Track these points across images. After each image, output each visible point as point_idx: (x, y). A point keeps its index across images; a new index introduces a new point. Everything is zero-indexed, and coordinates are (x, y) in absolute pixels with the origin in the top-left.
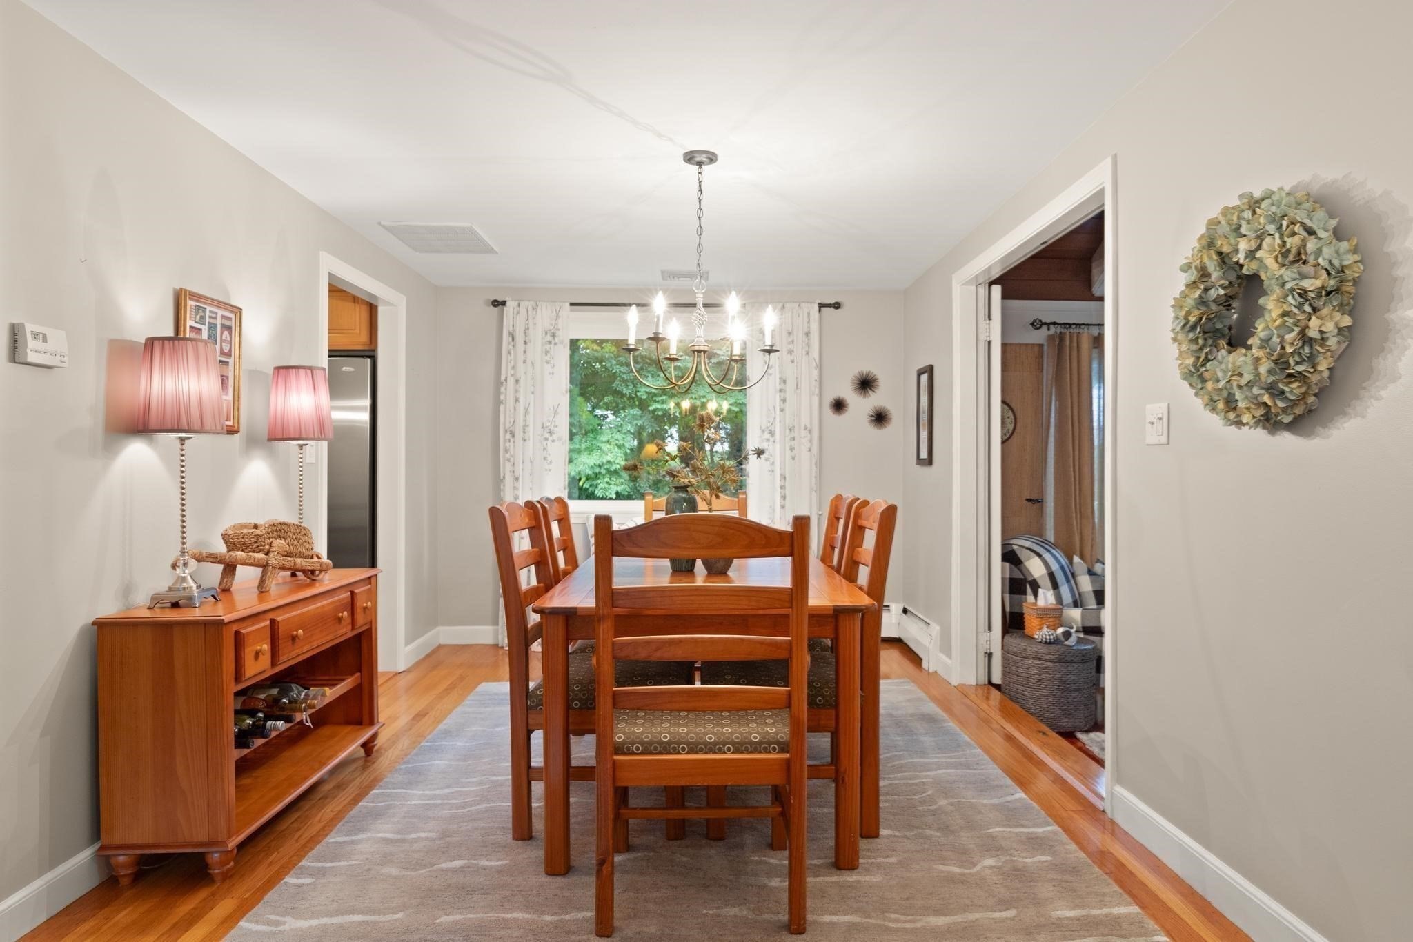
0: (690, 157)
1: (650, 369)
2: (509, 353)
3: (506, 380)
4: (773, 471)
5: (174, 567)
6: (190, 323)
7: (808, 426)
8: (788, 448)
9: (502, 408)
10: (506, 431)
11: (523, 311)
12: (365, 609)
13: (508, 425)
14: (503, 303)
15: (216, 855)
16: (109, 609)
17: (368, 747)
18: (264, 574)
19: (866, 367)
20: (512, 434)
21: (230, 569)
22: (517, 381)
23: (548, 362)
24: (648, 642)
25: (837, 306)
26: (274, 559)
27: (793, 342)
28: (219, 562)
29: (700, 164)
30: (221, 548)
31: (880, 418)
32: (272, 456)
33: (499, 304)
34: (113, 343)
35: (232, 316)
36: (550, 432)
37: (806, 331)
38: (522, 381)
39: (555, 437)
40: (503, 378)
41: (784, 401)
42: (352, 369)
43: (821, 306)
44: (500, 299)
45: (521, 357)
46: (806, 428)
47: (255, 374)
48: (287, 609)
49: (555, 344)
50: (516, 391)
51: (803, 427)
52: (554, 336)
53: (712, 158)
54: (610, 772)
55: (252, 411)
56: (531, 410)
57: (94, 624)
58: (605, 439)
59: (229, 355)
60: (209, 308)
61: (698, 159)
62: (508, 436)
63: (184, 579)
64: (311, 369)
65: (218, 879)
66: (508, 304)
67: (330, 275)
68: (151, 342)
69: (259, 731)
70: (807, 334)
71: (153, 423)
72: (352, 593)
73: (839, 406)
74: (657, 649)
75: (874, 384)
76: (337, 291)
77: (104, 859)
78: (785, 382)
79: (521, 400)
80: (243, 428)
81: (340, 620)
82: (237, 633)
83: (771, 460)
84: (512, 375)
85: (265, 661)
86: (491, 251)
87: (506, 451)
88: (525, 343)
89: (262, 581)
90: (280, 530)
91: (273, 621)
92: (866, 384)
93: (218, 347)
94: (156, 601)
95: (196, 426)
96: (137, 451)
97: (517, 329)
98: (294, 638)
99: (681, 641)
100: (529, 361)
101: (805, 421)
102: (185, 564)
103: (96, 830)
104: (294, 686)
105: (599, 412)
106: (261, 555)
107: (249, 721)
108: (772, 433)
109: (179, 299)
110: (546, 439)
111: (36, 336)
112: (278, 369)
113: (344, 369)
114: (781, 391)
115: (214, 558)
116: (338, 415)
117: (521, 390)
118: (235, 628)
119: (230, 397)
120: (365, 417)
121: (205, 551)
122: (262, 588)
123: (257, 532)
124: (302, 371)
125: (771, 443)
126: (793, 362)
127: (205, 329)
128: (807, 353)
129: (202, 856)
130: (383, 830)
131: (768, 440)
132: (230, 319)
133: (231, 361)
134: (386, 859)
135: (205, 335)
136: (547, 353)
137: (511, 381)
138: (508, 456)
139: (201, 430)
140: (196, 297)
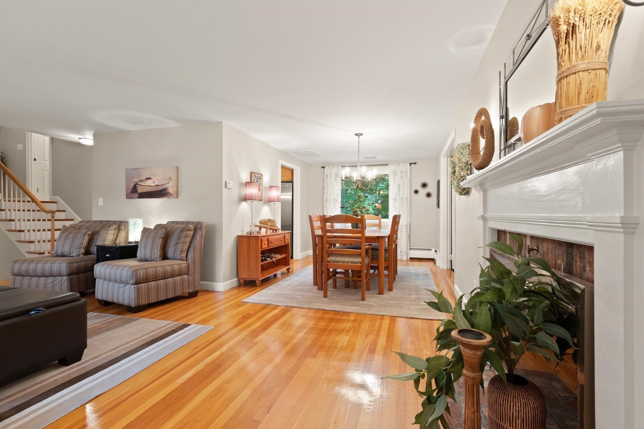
0: (356, 135)
1: (381, 181)
2: (326, 180)
3: (325, 187)
4: (396, 210)
5: (250, 226)
6: (253, 178)
7: (406, 197)
8: (400, 204)
9: (324, 194)
10: (325, 200)
11: (329, 169)
12: (287, 239)
13: (326, 199)
14: (325, 167)
15: (257, 281)
16: (240, 234)
17: (288, 269)
18: (266, 230)
19: (424, 180)
20: (327, 201)
21: (260, 228)
22: (328, 187)
23: (336, 182)
24: (333, 240)
25: (415, 163)
26: (269, 227)
27: (402, 174)
28: (258, 227)
29: (359, 136)
30: (259, 224)
31: (429, 195)
32: (269, 205)
33: (323, 167)
34: (240, 183)
35: (261, 176)
36: (336, 200)
37: (406, 171)
38: (329, 187)
39: (337, 202)
40: (324, 186)
41: (399, 191)
42: (287, 186)
43: (410, 164)
44: (324, 166)
45: (329, 181)
46: (406, 198)
47: (265, 188)
48: (271, 236)
49: (338, 177)
50: (328, 190)
51: (405, 198)
52: (337, 175)
53: (362, 135)
54: (326, 265)
55: (265, 195)
56: (331, 195)
57: (237, 236)
58: (366, 203)
59: (260, 184)
60: (257, 175)
61: (358, 135)
62: (326, 201)
63: (252, 229)
64: (276, 187)
65: (258, 286)
66: (326, 167)
67: (281, 164)
68: (246, 183)
69: (265, 260)
70: (406, 172)
71: (247, 199)
72: (284, 235)
73: (416, 192)
74: (335, 241)
75: (427, 185)
76: (283, 167)
77: (239, 280)
78: (399, 185)
79: (329, 192)
80: (263, 200)
81: (281, 240)
82: (261, 239)
83: (396, 207)
84: (327, 186)
85: (266, 246)
86: (319, 155)
87: (325, 205)
88: (330, 177)
89: (266, 231)
90: (270, 221)
91: (268, 238)
92: (424, 185)
93: (258, 183)
94: (247, 233)
95: (254, 199)
96: (244, 205)
97: (328, 173)
98: (272, 242)
99: (339, 240)
100: (331, 182)
101: (405, 196)
102: (252, 226)
103: (237, 276)
104: (272, 254)
105: (366, 195)
106: (266, 226)
107: (264, 258)
108: (396, 200)
109: (251, 173)
110: (335, 202)
111: (229, 183)
112: (270, 187)
113: (286, 185)
114: (398, 188)
115: (257, 226)
116: (282, 197)
117: (329, 190)
118: (261, 238)
119: (260, 193)
120: (291, 197)
121: (256, 225)
122: (266, 232)
123: (265, 221)
124: (274, 187)
125: (396, 203)
126: (402, 180)
127: (256, 179)
128: (406, 177)
129: (255, 281)
130: (289, 282)
131: (395, 202)
132: (260, 177)
133: (261, 186)
134: (288, 286)
135: (256, 181)
136: (335, 180)
137: (326, 187)
138: (325, 207)
139: (255, 200)
140: (254, 173)
